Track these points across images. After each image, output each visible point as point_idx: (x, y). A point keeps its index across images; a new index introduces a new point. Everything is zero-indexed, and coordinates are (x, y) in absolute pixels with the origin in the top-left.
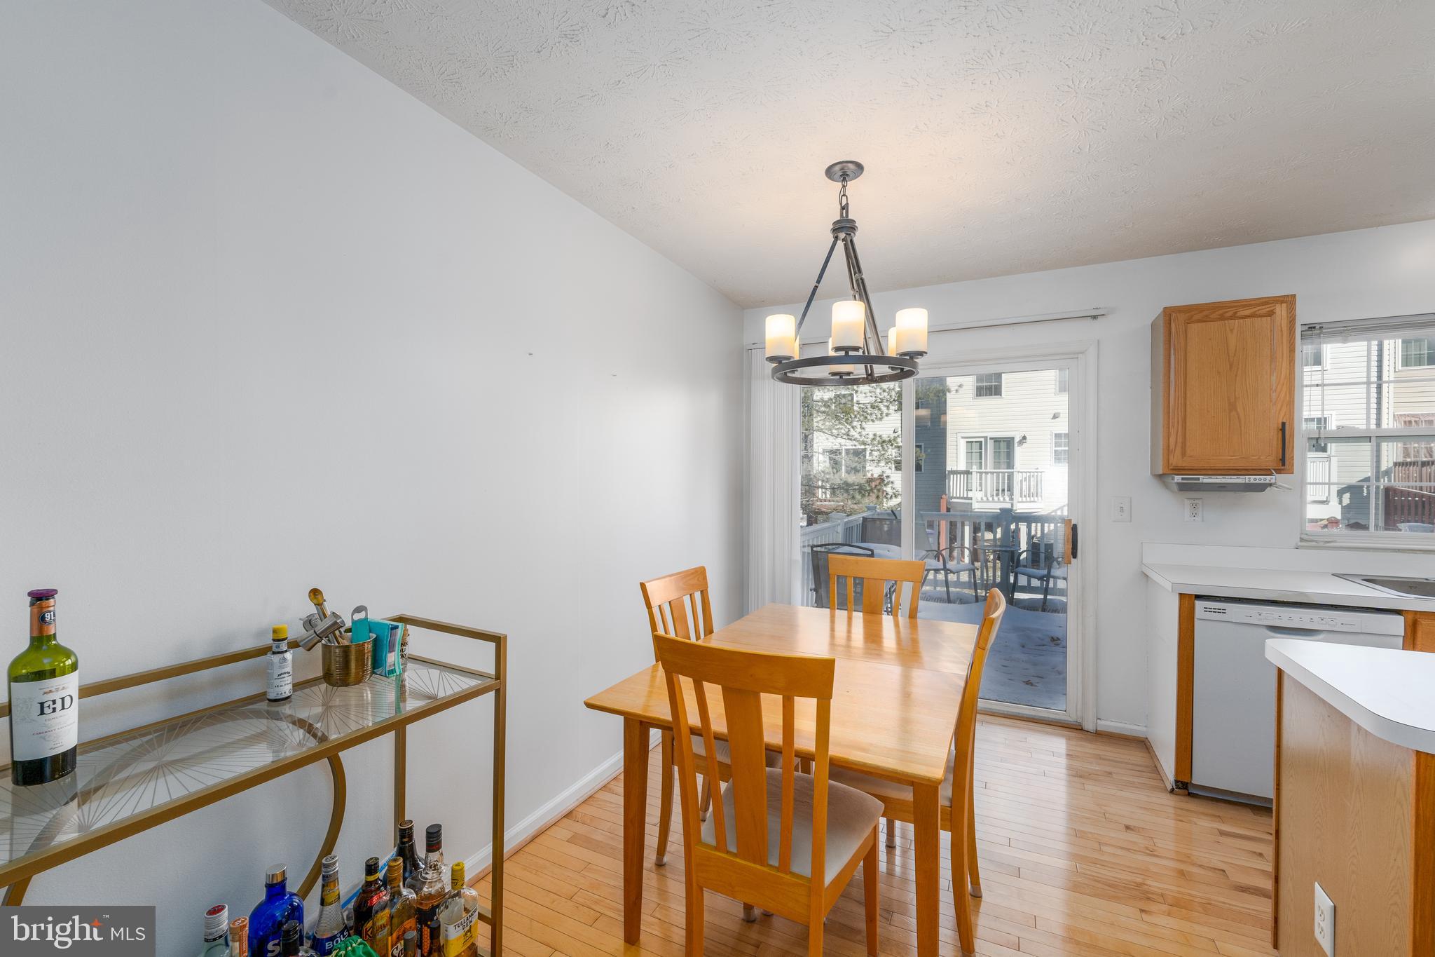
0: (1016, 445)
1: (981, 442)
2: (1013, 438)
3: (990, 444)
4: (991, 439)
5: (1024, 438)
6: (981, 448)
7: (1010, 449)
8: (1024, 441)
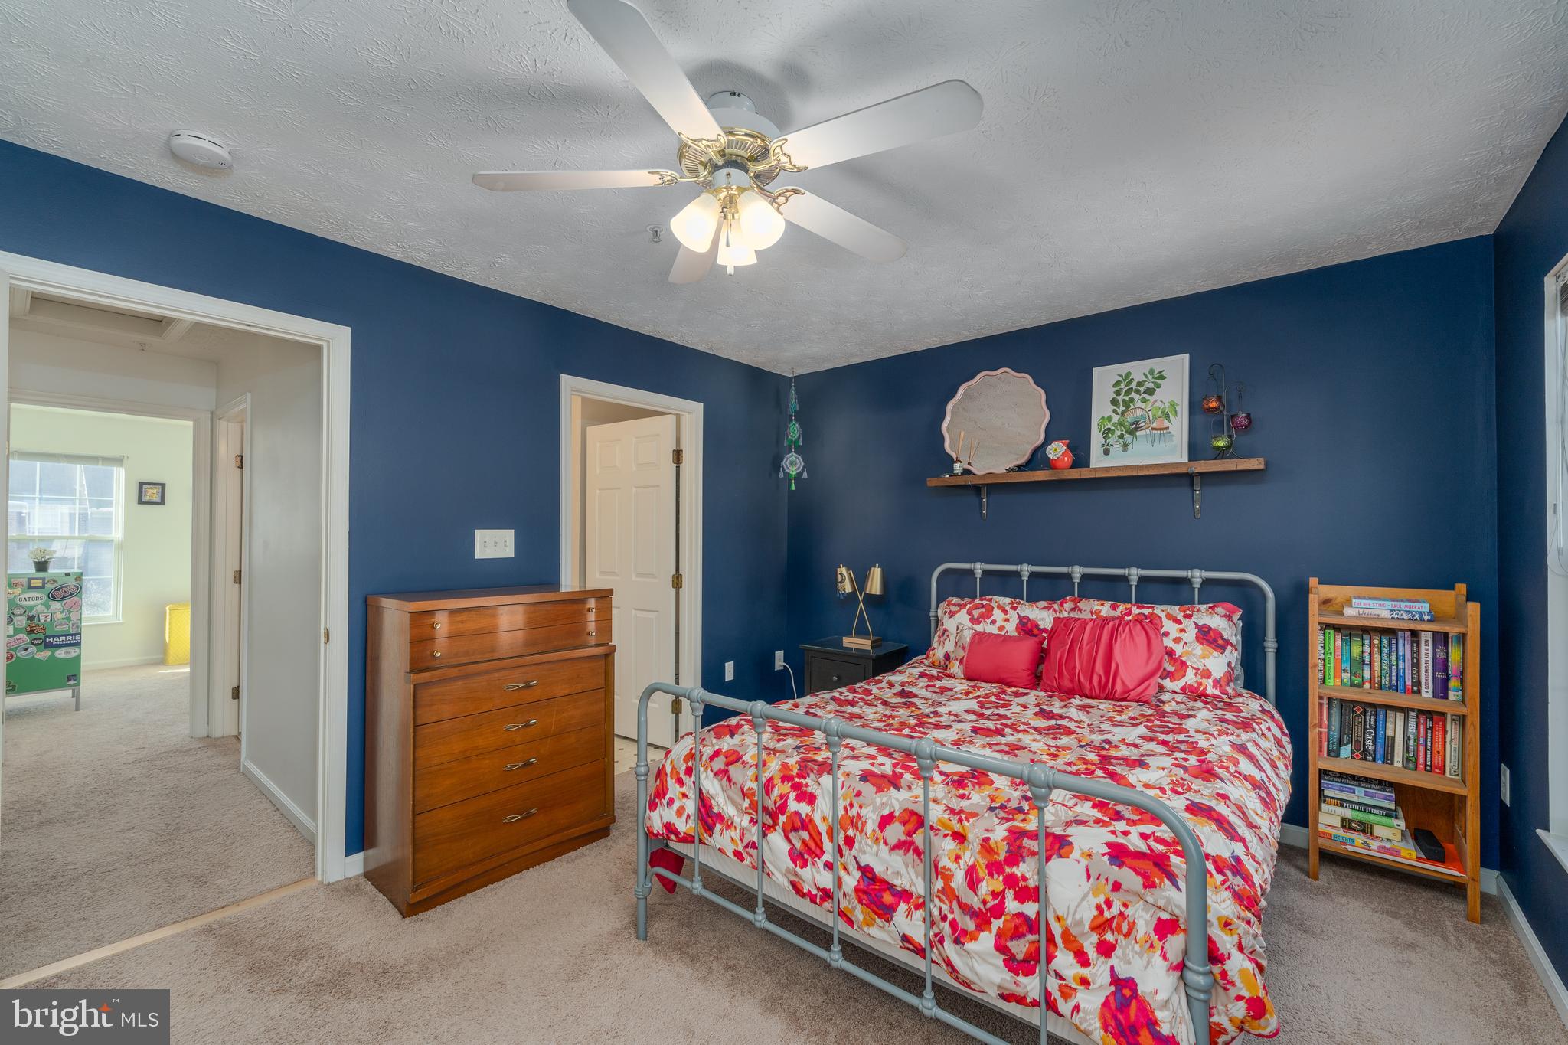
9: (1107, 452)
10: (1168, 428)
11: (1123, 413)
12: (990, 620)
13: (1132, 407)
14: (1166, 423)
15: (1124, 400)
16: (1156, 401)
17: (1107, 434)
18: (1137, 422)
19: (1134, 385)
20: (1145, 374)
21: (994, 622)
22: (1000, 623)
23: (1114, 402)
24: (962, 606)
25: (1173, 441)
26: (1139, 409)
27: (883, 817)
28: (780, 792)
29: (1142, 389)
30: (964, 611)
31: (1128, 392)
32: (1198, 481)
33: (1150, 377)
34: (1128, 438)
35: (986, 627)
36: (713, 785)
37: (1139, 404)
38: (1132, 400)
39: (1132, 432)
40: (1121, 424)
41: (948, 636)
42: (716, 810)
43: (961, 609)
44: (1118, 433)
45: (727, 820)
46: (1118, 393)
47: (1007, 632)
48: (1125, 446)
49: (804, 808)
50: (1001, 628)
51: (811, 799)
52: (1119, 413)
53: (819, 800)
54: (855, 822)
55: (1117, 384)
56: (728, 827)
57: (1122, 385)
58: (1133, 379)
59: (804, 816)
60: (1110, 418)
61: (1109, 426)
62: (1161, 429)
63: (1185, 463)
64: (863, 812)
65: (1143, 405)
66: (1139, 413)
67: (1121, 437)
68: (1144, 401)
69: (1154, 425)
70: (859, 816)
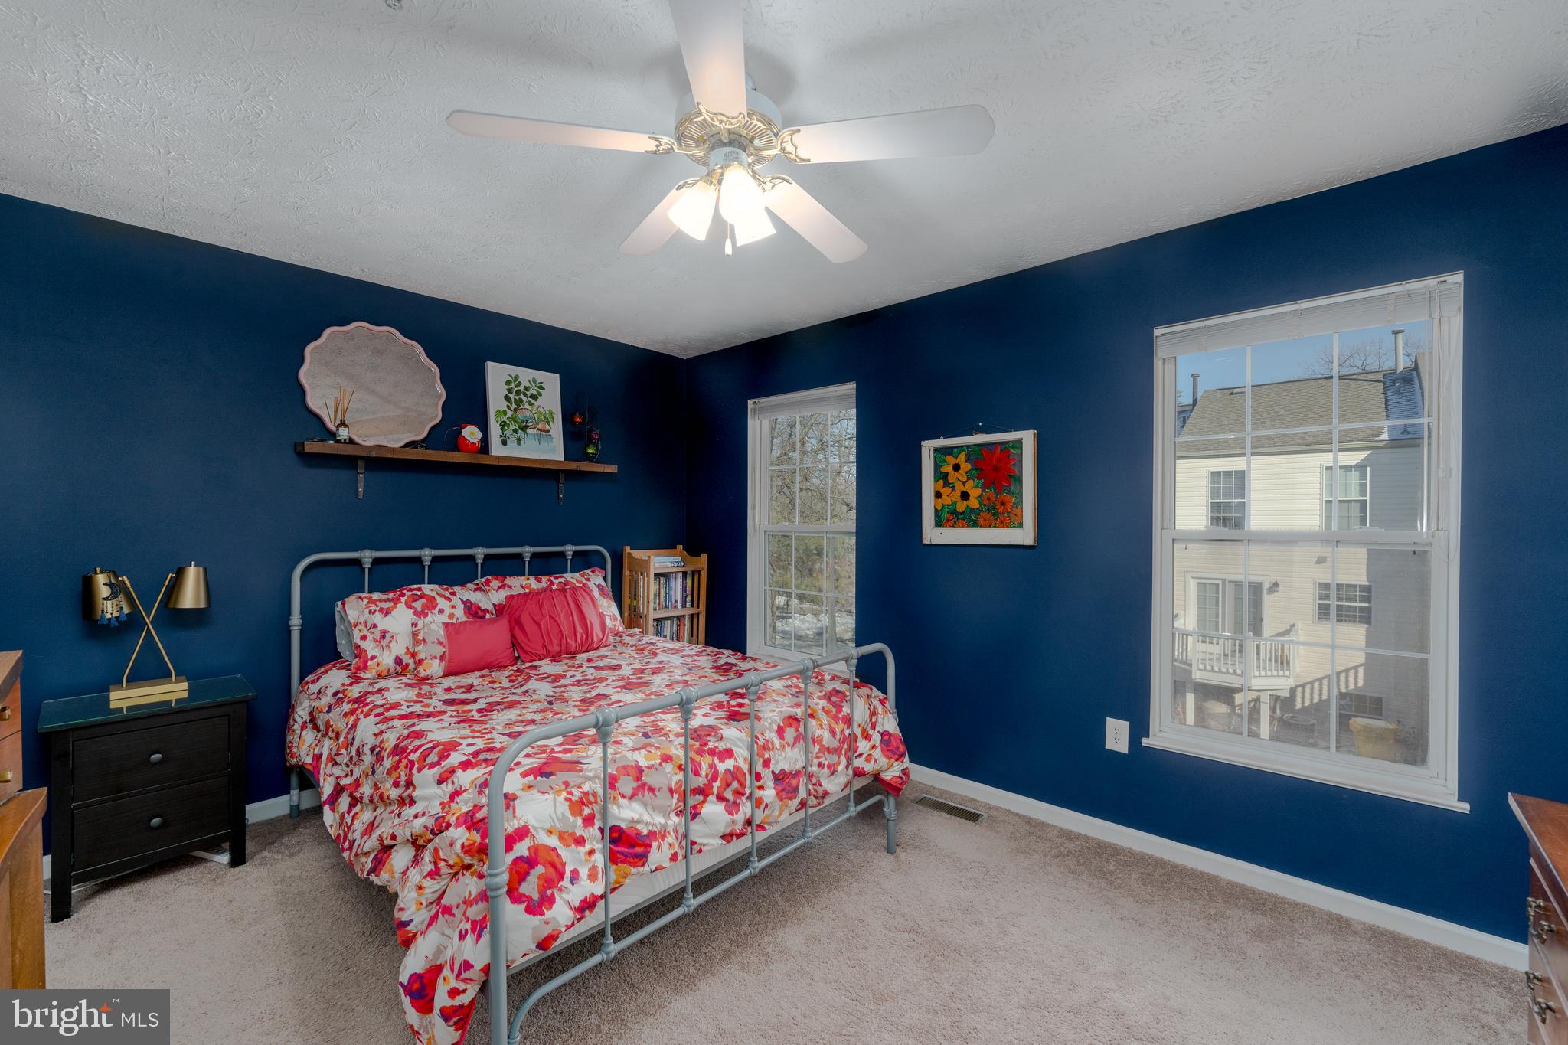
9: (504, 443)
10: (548, 431)
11: (515, 410)
12: (437, 609)
13: (522, 407)
14: (548, 427)
15: (515, 399)
16: (539, 407)
17: (504, 426)
18: (527, 421)
19: (522, 388)
20: (529, 381)
21: (441, 611)
22: (448, 610)
23: (507, 398)
24: (396, 601)
25: (552, 442)
26: (526, 411)
27: (777, 731)
28: (707, 764)
29: (528, 394)
30: (401, 606)
31: (518, 392)
32: (562, 477)
33: (534, 385)
34: (521, 434)
35: (434, 618)
36: (633, 810)
37: (527, 406)
38: (521, 401)
39: (524, 429)
40: (515, 420)
41: (392, 637)
42: (645, 832)
43: (396, 604)
44: (512, 427)
45: (660, 832)
46: (510, 391)
47: (458, 619)
48: (519, 440)
49: (729, 764)
50: (451, 616)
51: (729, 753)
52: (512, 409)
53: (735, 749)
54: (767, 746)
55: (508, 383)
56: (663, 837)
57: (513, 385)
58: (520, 382)
59: (732, 769)
60: (505, 413)
61: (505, 419)
62: (544, 431)
63: (561, 462)
64: (767, 736)
65: (530, 408)
66: (528, 413)
67: (515, 431)
68: (531, 404)
69: (539, 427)
70: (767, 741)
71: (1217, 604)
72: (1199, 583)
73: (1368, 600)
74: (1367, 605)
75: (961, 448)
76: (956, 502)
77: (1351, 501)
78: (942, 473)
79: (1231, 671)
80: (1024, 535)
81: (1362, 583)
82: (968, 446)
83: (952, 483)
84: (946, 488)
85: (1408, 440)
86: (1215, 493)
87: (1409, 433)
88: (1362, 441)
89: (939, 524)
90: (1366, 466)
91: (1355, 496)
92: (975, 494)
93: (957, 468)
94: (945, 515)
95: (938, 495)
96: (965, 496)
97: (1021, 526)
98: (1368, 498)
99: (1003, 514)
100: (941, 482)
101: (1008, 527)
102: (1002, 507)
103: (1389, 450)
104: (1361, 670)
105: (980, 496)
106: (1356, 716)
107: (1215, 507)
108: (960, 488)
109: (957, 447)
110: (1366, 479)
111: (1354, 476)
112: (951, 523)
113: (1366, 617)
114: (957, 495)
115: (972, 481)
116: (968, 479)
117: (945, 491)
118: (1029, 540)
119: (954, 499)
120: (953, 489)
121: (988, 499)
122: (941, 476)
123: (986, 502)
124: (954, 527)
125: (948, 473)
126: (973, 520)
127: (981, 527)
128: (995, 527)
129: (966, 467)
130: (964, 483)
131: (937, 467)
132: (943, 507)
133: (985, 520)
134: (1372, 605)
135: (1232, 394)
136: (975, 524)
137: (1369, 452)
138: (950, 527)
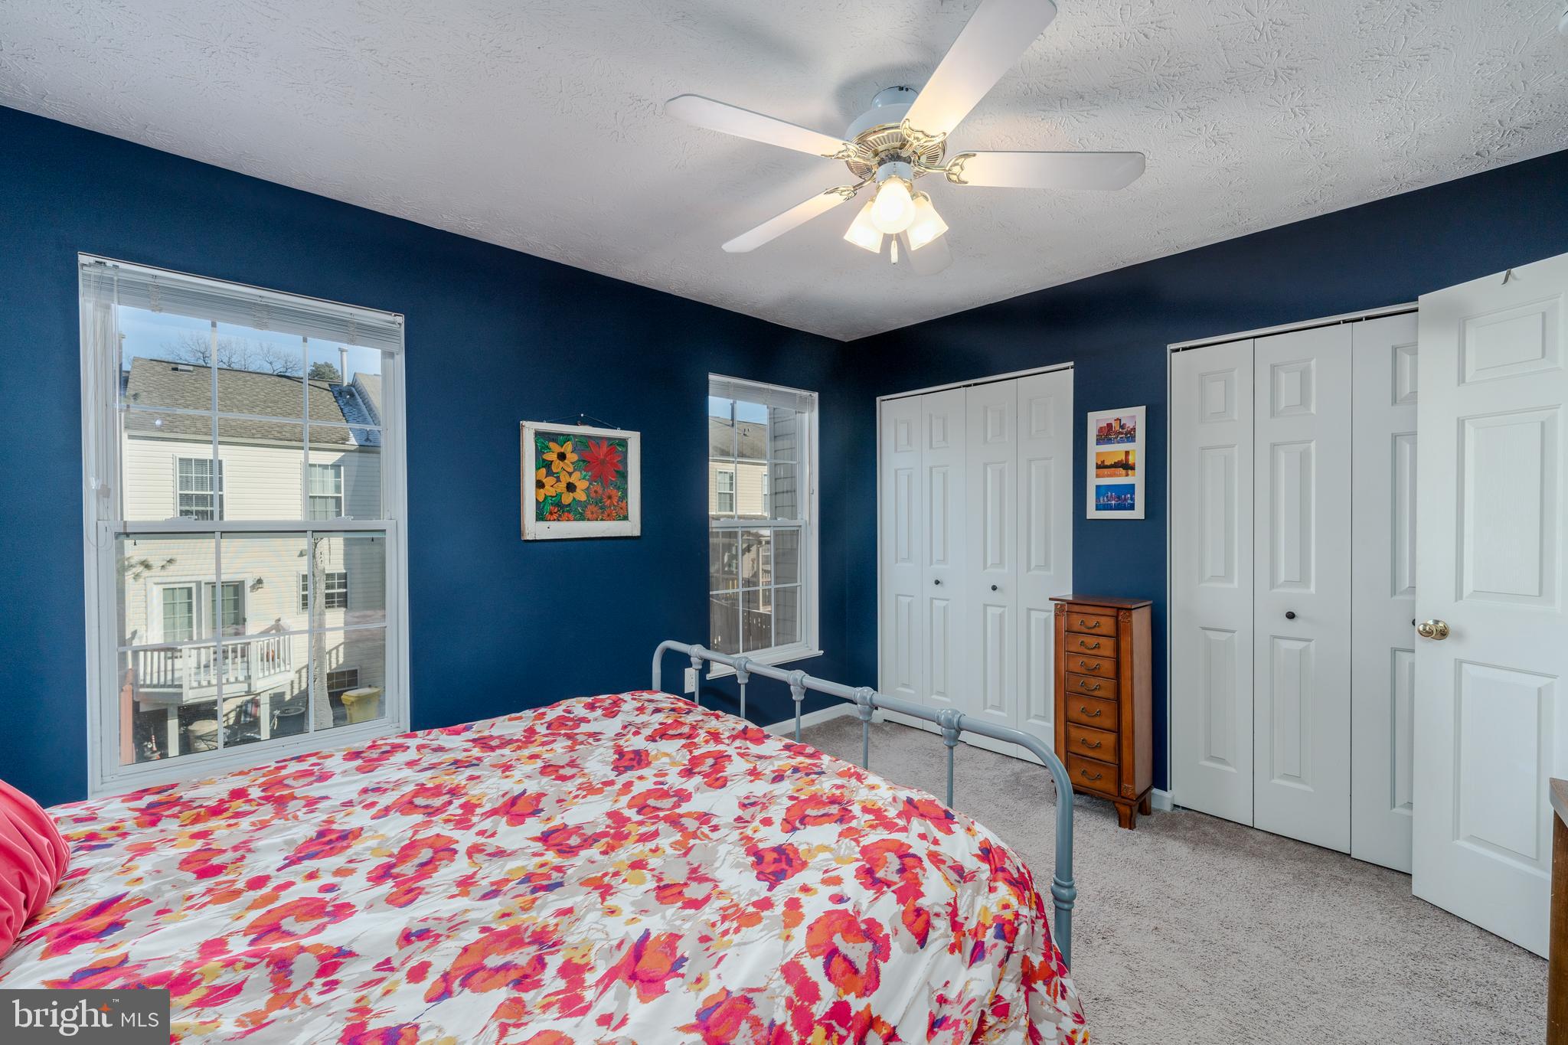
0: (247, 589)
1: (190, 590)
2: (242, 583)
3: (206, 592)
4: (206, 583)
5: (260, 581)
6: (190, 596)
7: (238, 595)
8: (260, 586)
71: (190, 610)
72: (164, 589)
73: (346, 587)
74: (345, 590)
75: (567, 437)
76: (561, 494)
77: (327, 497)
78: (544, 460)
79: (204, 683)
80: (631, 527)
81: (339, 571)
82: (575, 436)
83: (557, 473)
84: (549, 478)
85: (369, 446)
86: (185, 482)
87: (371, 441)
88: (336, 443)
89: (540, 517)
90: (340, 466)
91: (331, 493)
92: (582, 485)
93: (562, 457)
94: (548, 508)
95: (540, 485)
96: (571, 487)
97: (626, 518)
98: (342, 495)
99: (610, 507)
100: (544, 471)
101: (614, 520)
102: (609, 501)
103: (357, 454)
104: (341, 649)
105: (588, 489)
106: (346, 691)
107: (185, 499)
108: (565, 479)
109: (563, 435)
110: (340, 478)
111: (331, 472)
112: (555, 516)
113: (344, 601)
114: (562, 486)
115: (579, 473)
116: (575, 470)
117: (549, 481)
118: (636, 531)
119: (559, 491)
120: (558, 480)
121: (596, 492)
122: (543, 464)
123: (593, 495)
124: (559, 520)
125: (552, 461)
126: (580, 513)
127: (588, 520)
128: (602, 520)
129: (572, 457)
130: (570, 474)
131: (539, 453)
132: (545, 499)
133: (592, 513)
134: (348, 590)
135: (176, 369)
136: (582, 518)
137: (343, 454)
138: (555, 520)
